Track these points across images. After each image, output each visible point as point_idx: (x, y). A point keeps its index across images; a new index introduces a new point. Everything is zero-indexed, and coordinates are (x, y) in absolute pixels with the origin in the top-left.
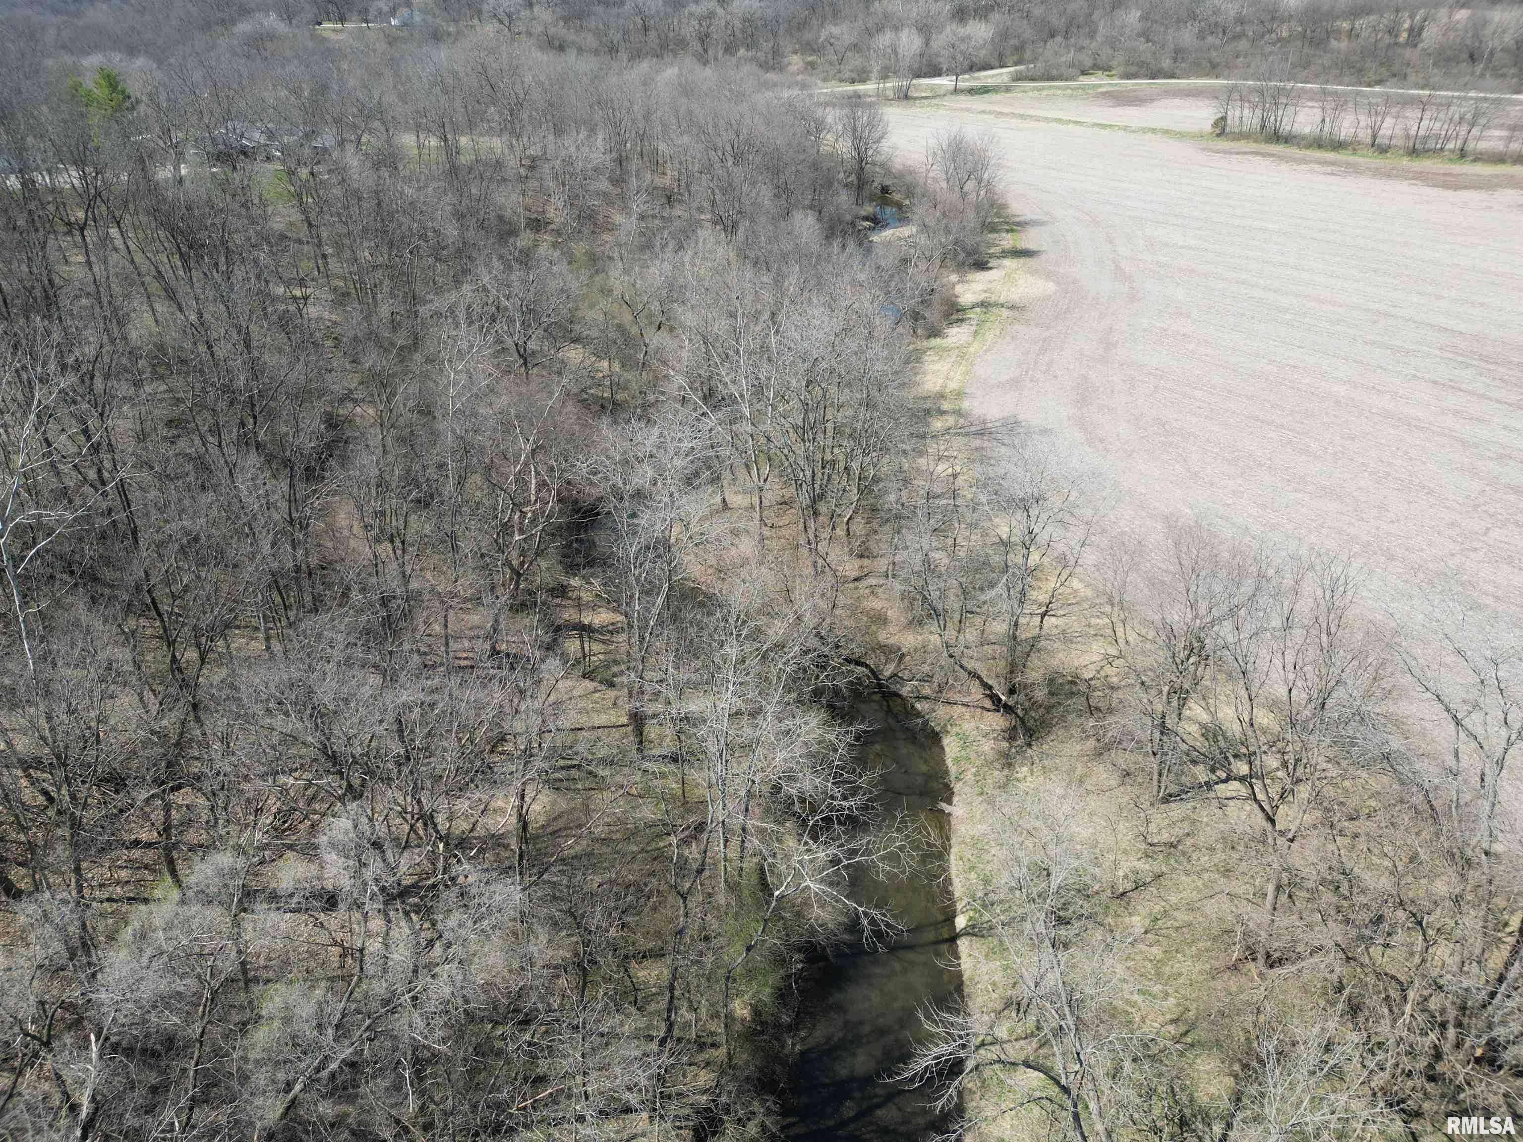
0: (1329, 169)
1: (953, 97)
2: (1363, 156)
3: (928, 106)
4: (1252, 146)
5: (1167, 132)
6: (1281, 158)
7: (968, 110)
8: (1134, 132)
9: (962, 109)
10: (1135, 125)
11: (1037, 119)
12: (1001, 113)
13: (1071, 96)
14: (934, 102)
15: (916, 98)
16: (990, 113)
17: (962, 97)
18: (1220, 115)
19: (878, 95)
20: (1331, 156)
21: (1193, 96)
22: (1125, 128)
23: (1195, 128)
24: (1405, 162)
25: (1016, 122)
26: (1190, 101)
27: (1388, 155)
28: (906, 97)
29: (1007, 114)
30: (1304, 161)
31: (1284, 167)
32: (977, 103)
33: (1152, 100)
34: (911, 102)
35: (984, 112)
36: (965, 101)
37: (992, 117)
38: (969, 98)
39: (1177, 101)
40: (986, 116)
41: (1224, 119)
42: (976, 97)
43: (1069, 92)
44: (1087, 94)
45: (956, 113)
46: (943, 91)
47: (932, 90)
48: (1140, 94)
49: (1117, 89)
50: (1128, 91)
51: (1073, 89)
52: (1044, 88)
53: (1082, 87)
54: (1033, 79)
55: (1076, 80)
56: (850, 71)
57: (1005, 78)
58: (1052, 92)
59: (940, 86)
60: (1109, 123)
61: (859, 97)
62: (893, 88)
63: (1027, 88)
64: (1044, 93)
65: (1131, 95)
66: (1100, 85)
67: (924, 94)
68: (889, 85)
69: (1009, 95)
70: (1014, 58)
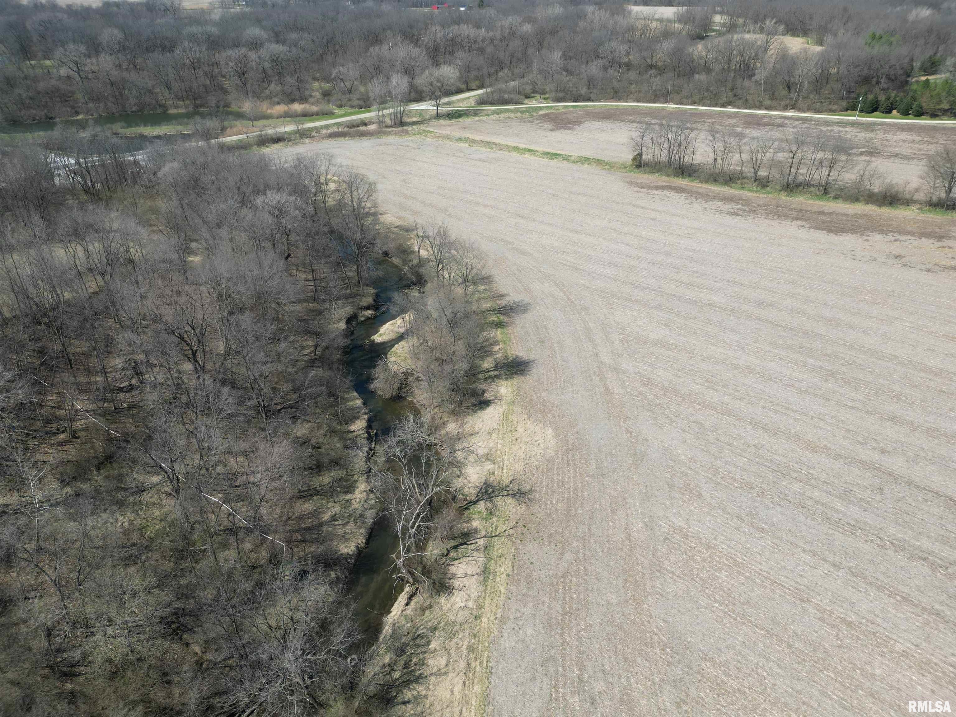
0: (731, 207)
1: (436, 123)
2: (749, 190)
3: (418, 133)
4: (665, 179)
5: (599, 162)
6: (691, 193)
7: (448, 137)
8: (574, 162)
9: (444, 137)
10: (575, 154)
11: (502, 147)
12: (473, 141)
13: (521, 118)
14: (422, 127)
15: (408, 124)
16: (466, 140)
17: (443, 122)
18: (637, 153)
19: (379, 123)
20: (726, 190)
21: (607, 118)
22: (566, 158)
24: (783, 197)
25: (485, 153)
26: (606, 125)
27: (768, 189)
28: (402, 124)
29: (478, 142)
30: (707, 197)
31: (697, 205)
32: (455, 128)
33: (579, 123)
34: (406, 128)
35: (460, 140)
36: (446, 127)
37: (467, 145)
38: (449, 123)
39: (596, 124)
40: (463, 145)
41: (640, 155)
42: (453, 122)
43: (519, 115)
44: (532, 116)
45: (440, 142)
46: (428, 116)
47: (420, 115)
48: (570, 117)
49: (552, 111)
50: (561, 114)
51: (522, 112)
52: (501, 111)
53: (529, 110)
54: (492, 103)
55: (522, 103)
56: (358, 99)
57: (472, 102)
58: (507, 115)
59: (426, 111)
60: (554, 152)
61: (365, 124)
62: (391, 114)
63: (489, 112)
64: (502, 116)
65: (564, 117)
66: (540, 108)
67: (415, 119)
68: (387, 112)
69: (477, 118)
70: (477, 83)
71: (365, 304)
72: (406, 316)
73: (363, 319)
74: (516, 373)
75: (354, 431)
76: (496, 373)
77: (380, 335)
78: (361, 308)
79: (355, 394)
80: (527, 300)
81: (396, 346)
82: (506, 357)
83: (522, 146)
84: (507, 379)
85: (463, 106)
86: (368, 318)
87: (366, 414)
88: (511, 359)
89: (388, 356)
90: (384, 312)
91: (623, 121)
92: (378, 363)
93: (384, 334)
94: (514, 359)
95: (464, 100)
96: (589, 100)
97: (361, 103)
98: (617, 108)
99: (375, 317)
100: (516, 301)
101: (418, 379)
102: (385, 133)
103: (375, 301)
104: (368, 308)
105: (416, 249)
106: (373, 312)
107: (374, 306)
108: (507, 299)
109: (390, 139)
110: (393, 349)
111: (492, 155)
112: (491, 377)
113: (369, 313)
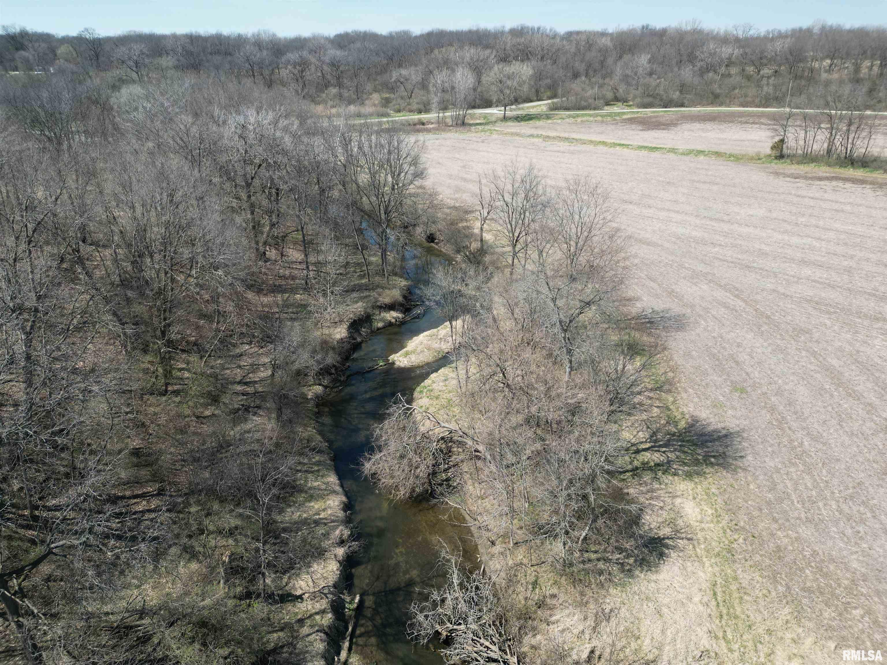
1: (503, 124)
3: (482, 131)
4: (823, 170)
5: (718, 154)
7: (517, 134)
8: (683, 154)
9: (512, 134)
10: (682, 147)
11: (583, 142)
12: (548, 137)
13: (602, 122)
14: (487, 127)
15: (471, 125)
16: (538, 136)
17: (510, 124)
18: (777, 139)
19: (438, 123)
23: (751, 151)
25: (564, 146)
28: (463, 124)
29: (554, 138)
32: (525, 128)
33: (675, 125)
34: (467, 128)
35: (532, 136)
36: (513, 127)
37: (541, 140)
38: (517, 124)
40: (536, 140)
41: (782, 141)
42: (522, 123)
43: (599, 118)
44: (615, 120)
45: (508, 138)
46: (494, 119)
47: (485, 118)
48: (662, 120)
49: (639, 115)
50: (650, 117)
51: (602, 116)
52: (578, 116)
53: (610, 115)
54: (567, 109)
55: (601, 109)
56: (418, 103)
57: (545, 108)
58: (585, 119)
59: (492, 114)
60: (654, 146)
61: (423, 124)
62: (452, 116)
63: (564, 116)
64: (579, 120)
65: (654, 120)
66: (624, 113)
67: (478, 121)
68: (448, 114)
69: (550, 121)
70: (549, 94)
71: (387, 300)
72: (458, 323)
73: (380, 325)
74: (706, 460)
75: (300, 597)
76: (656, 457)
77: (407, 354)
78: (380, 307)
79: (332, 479)
80: (676, 309)
81: (433, 376)
82: (671, 421)
83: (609, 141)
84: (689, 476)
85: (533, 111)
86: (390, 324)
87: (342, 542)
88: (682, 424)
89: (416, 394)
90: (418, 317)
91: (732, 122)
92: (391, 410)
93: (413, 352)
94: (691, 426)
95: (533, 107)
96: (682, 105)
97: (421, 107)
98: (719, 113)
99: (402, 323)
100: (656, 309)
101: (476, 456)
102: (444, 130)
103: (405, 297)
104: (391, 307)
105: (477, 231)
106: (400, 315)
107: (401, 305)
108: (639, 305)
109: (449, 135)
110: (427, 382)
111: (572, 148)
112: (646, 467)
113: (393, 315)
